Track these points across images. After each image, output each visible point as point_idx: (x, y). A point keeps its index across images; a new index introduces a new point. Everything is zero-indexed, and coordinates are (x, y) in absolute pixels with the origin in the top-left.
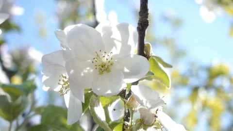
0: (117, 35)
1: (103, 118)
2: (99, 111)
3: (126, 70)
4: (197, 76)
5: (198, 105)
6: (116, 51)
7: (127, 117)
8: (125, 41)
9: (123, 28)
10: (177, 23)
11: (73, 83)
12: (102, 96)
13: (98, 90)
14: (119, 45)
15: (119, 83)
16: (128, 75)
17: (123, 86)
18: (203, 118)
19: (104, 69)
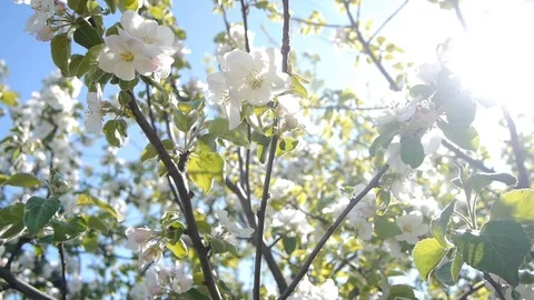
0: (265, 58)
1: (257, 124)
2: (253, 119)
3: (274, 85)
4: (332, 99)
5: (332, 122)
6: (265, 71)
7: (276, 122)
8: (272, 62)
9: (270, 52)
10: (316, 59)
11: (233, 97)
12: (256, 107)
13: (252, 101)
14: (268, 66)
15: (269, 95)
16: (274, 89)
17: (271, 99)
18: (337, 131)
19: (256, 85)
